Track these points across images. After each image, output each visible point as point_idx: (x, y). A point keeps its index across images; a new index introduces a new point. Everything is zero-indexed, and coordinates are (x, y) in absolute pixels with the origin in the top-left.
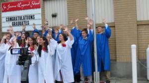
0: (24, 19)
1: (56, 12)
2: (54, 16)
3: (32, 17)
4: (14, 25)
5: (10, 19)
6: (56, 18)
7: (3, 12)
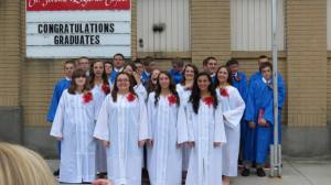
0: (87, 30)
1: (163, 22)
2: (158, 29)
3: (108, 28)
4: (59, 42)
5: (51, 28)
6: (163, 34)
7: (30, 9)
